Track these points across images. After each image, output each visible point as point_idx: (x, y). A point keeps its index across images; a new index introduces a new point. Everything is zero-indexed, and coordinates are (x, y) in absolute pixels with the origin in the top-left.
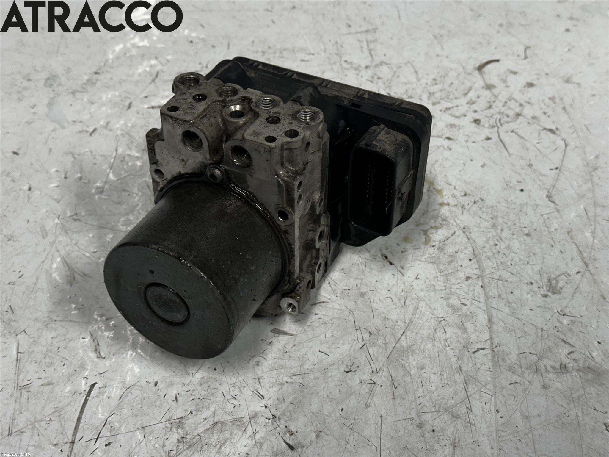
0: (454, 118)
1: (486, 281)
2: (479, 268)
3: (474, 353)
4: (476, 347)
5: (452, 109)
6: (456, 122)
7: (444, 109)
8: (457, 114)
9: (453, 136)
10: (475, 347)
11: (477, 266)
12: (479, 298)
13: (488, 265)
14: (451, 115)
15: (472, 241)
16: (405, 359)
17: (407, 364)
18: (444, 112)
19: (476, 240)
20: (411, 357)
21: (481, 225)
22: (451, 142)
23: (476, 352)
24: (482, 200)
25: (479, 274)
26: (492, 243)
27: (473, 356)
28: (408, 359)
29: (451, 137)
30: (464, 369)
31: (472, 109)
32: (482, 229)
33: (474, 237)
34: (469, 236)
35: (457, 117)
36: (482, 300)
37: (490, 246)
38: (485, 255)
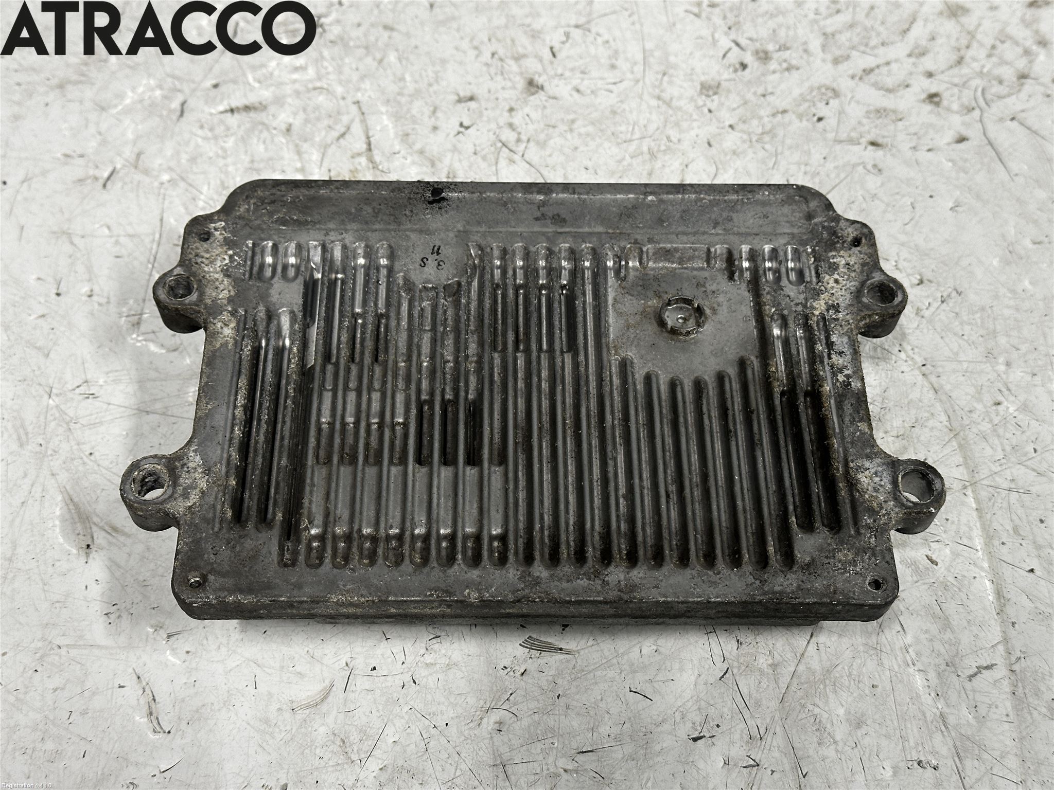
0: (882, 92)
1: (984, 494)
2: (966, 464)
3: (971, 677)
4: (974, 665)
5: (877, 71)
6: (887, 102)
7: (860, 73)
8: (889, 82)
9: (884, 137)
10: (971, 664)
11: (959, 459)
12: (970, 538)
13: (985, 453)
14: (877, 86)
15: (944, 398)
16: (821, 704)
17: (825, 715)
18: (861, 79)
19: (954, 395)
20: (831, 696)
21: (962, 357)
22: (880, 153)
23: (975, 675)
24: (960, 294)
25: (966, 477)
26: (988, 399)
27: (968, 685)
28: (827, 702)
29: (880, 141)
30: (951, 720)
31: (921, 69)
32: (965, 365)
33: (948, 387)
34: (936, 386)
35: (889, 91)
36: (978, 543)
37: (985, 407)
38: (975, 430)
